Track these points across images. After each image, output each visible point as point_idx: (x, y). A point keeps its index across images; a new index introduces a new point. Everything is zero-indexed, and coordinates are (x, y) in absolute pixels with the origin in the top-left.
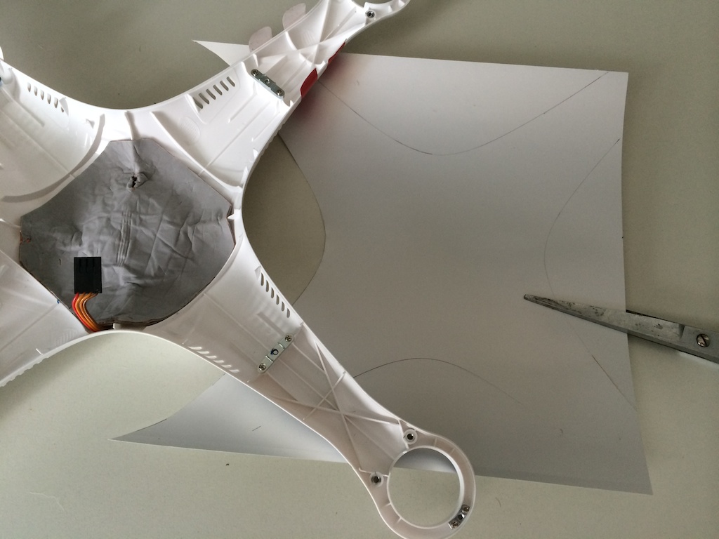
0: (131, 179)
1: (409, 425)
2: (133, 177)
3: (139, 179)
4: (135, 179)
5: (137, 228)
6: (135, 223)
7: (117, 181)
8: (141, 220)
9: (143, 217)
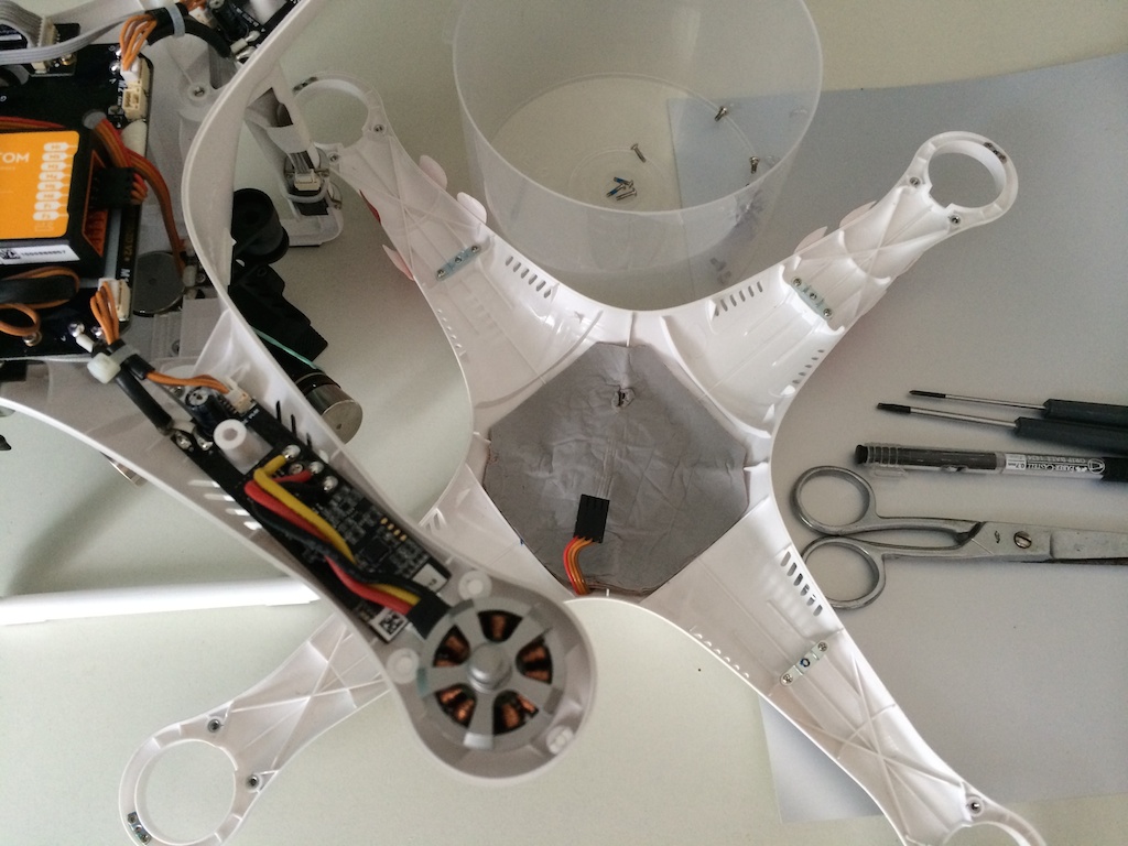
0: (617, 394)
1: (974, 790)
2: (620, 394)
3: (627, 396)
4: (622, 396)
5: (622, 461)
6: (621, 456)
7: (598, 393)
8: (628, 452)
9: (630, 448)
